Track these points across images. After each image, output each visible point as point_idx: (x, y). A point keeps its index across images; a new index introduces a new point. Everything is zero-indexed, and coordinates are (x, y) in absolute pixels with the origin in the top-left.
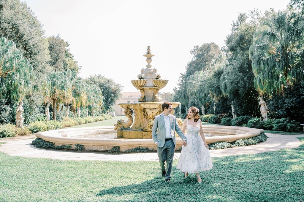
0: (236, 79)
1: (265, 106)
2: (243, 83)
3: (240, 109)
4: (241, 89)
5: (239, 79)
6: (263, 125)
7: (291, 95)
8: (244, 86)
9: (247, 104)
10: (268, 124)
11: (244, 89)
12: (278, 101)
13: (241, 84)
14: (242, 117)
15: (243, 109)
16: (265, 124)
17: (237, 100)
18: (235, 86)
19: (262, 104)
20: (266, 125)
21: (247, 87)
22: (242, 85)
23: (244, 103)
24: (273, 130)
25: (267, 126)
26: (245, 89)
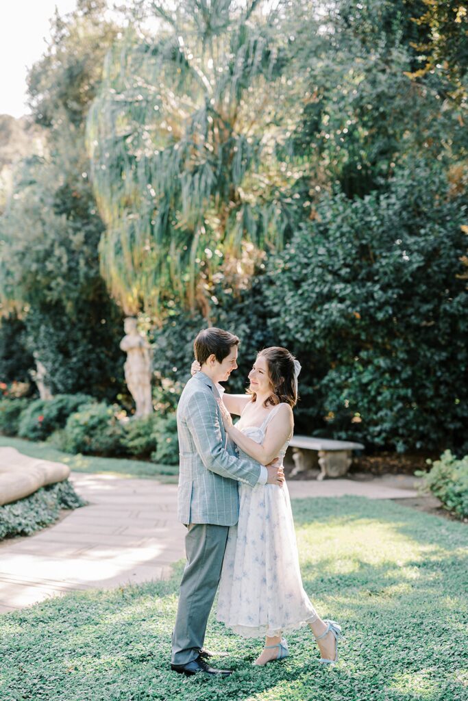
0: (39, 240)
1: (143, 355)
2: (65, 259)
3: (61, 365)
4: (58, 284)
5: (49, 242)
6: (122, 437)
7: (233, 315)
8: (70, 269)
9: (90, 346)
10: (139, 435)
11: (71, 285)
12: (183, 338)
13: (59, 259)
14: (61, 401)
15: (71, 369)
16: (127, 433)
17: (52, 330)
18: (34, 267)
19: (132, 348)
20: (132, 440)
21: (81, 274)
22: (62, 265)
23: (76, 343)
24: (152, 462)
25: (137, 442)
26: (76, 284)
